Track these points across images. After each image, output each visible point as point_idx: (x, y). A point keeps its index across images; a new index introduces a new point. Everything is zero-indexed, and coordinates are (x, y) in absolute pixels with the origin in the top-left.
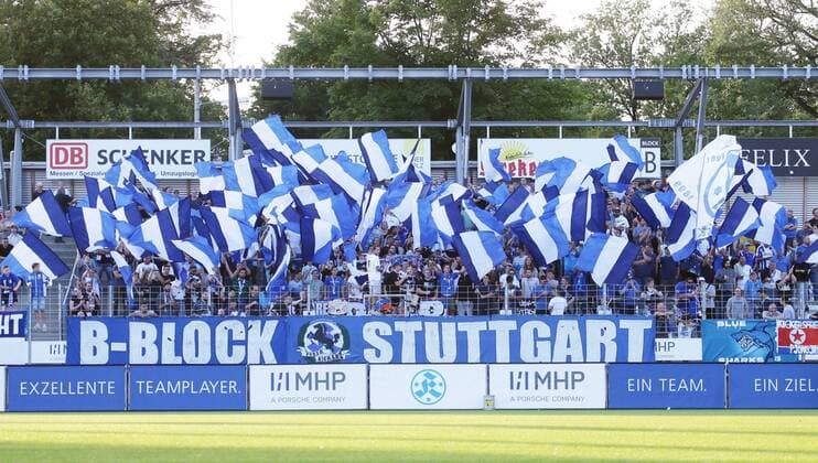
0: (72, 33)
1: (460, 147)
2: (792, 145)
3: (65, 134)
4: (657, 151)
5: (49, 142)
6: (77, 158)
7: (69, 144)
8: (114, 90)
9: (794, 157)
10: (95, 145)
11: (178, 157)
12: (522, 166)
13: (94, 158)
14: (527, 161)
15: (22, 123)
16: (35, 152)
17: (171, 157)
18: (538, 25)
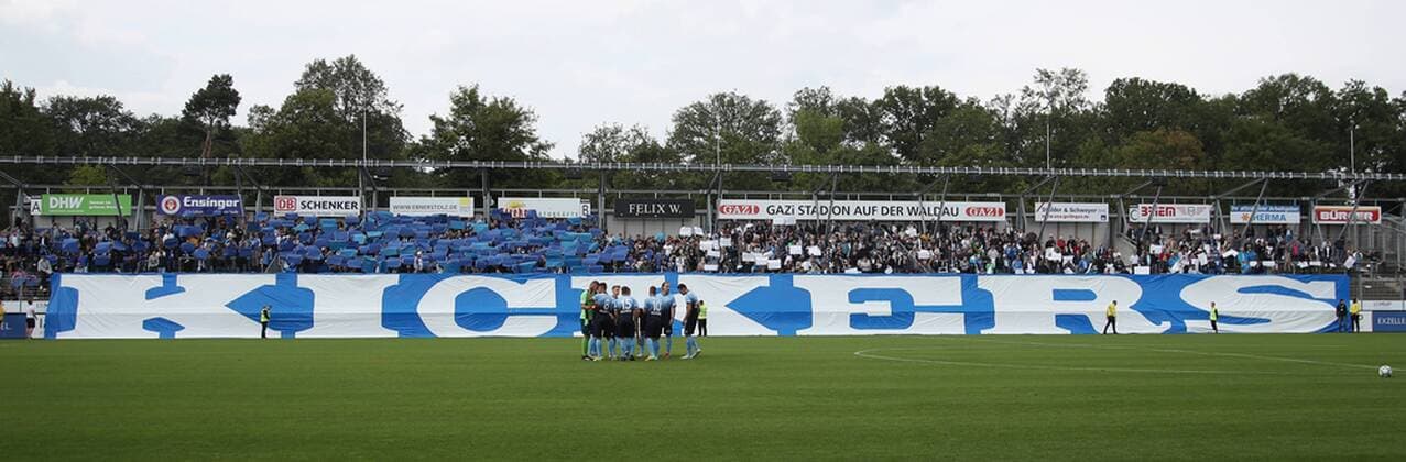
0: (304, 140)
1: (488, 201)
2: (656, 202)
3: (285, 193)
4: (589, 205)
5: (276, 197)
6: (290, 205)
7: (286, 198)
8: (326, 170)
9: (657, 208)
10: (300, 199)
11: (343, 205)
12: (520, 211)
13: (299, 205)
14: (523, 209)
15: (262, 187)
16: (268, 201)
17: (339, 205)
18: (534, 140)
